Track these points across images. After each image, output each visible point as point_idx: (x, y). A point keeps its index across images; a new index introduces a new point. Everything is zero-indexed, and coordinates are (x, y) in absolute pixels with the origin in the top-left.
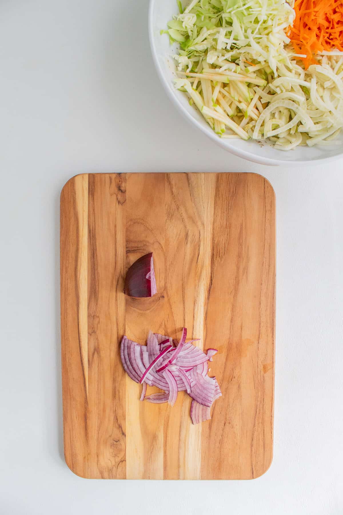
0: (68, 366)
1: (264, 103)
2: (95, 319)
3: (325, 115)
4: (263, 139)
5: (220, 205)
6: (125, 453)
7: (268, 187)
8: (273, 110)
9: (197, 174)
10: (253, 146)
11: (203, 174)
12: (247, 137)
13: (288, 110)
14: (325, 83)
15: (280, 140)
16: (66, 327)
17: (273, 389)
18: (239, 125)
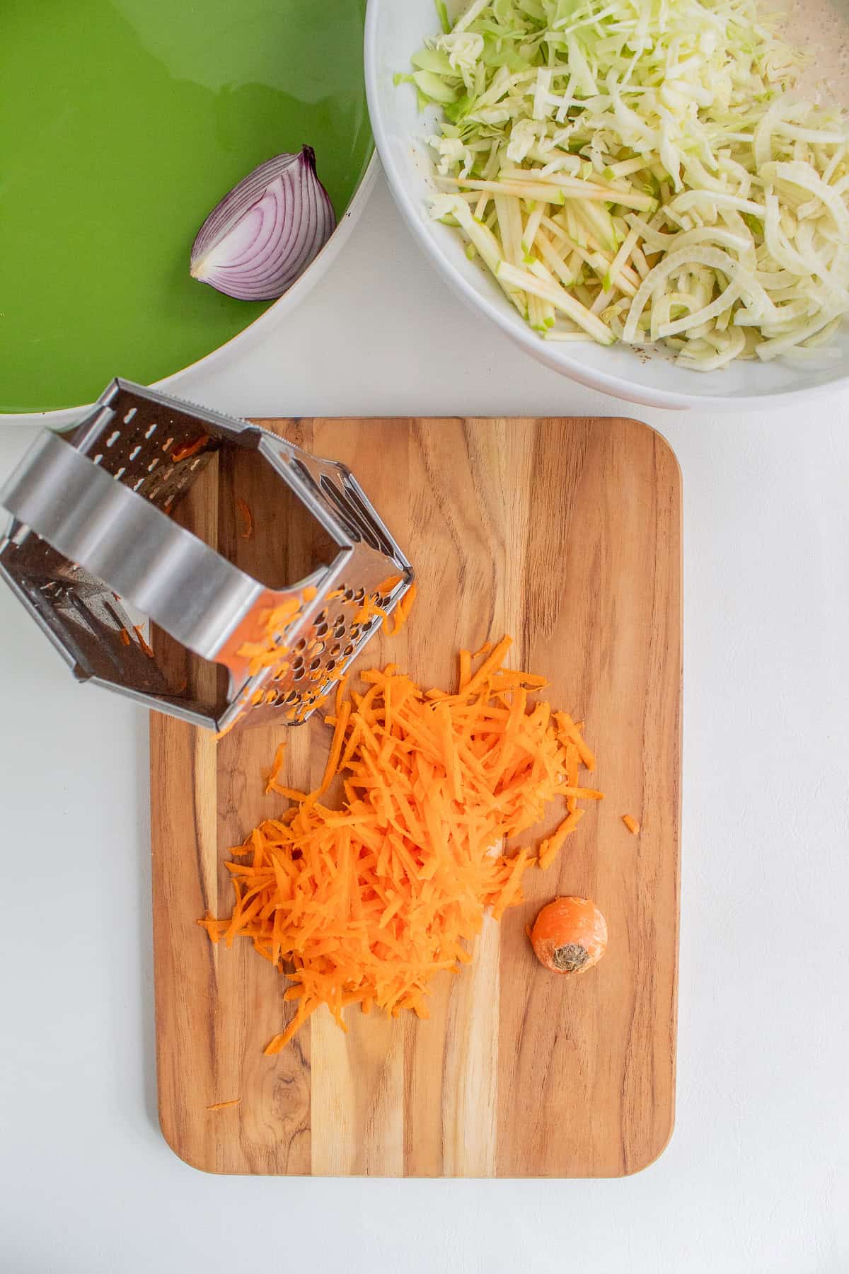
0: (168, 894)
1: (650, 255)
2: (234, 778)
3: (801, 285)
4: (647, 343)
5: (544, 497)
6: (310, 1109)
7: (663, 453)
8: (672, 272)
9: (489, 420)
10: (623, 361)
11: (503, 421)
12: (609, 337)
13: (709, 271)
14: (800, 207)
15: (692, 346)
16: (164, 797)
17: (676, 953)
18: (589, 309)
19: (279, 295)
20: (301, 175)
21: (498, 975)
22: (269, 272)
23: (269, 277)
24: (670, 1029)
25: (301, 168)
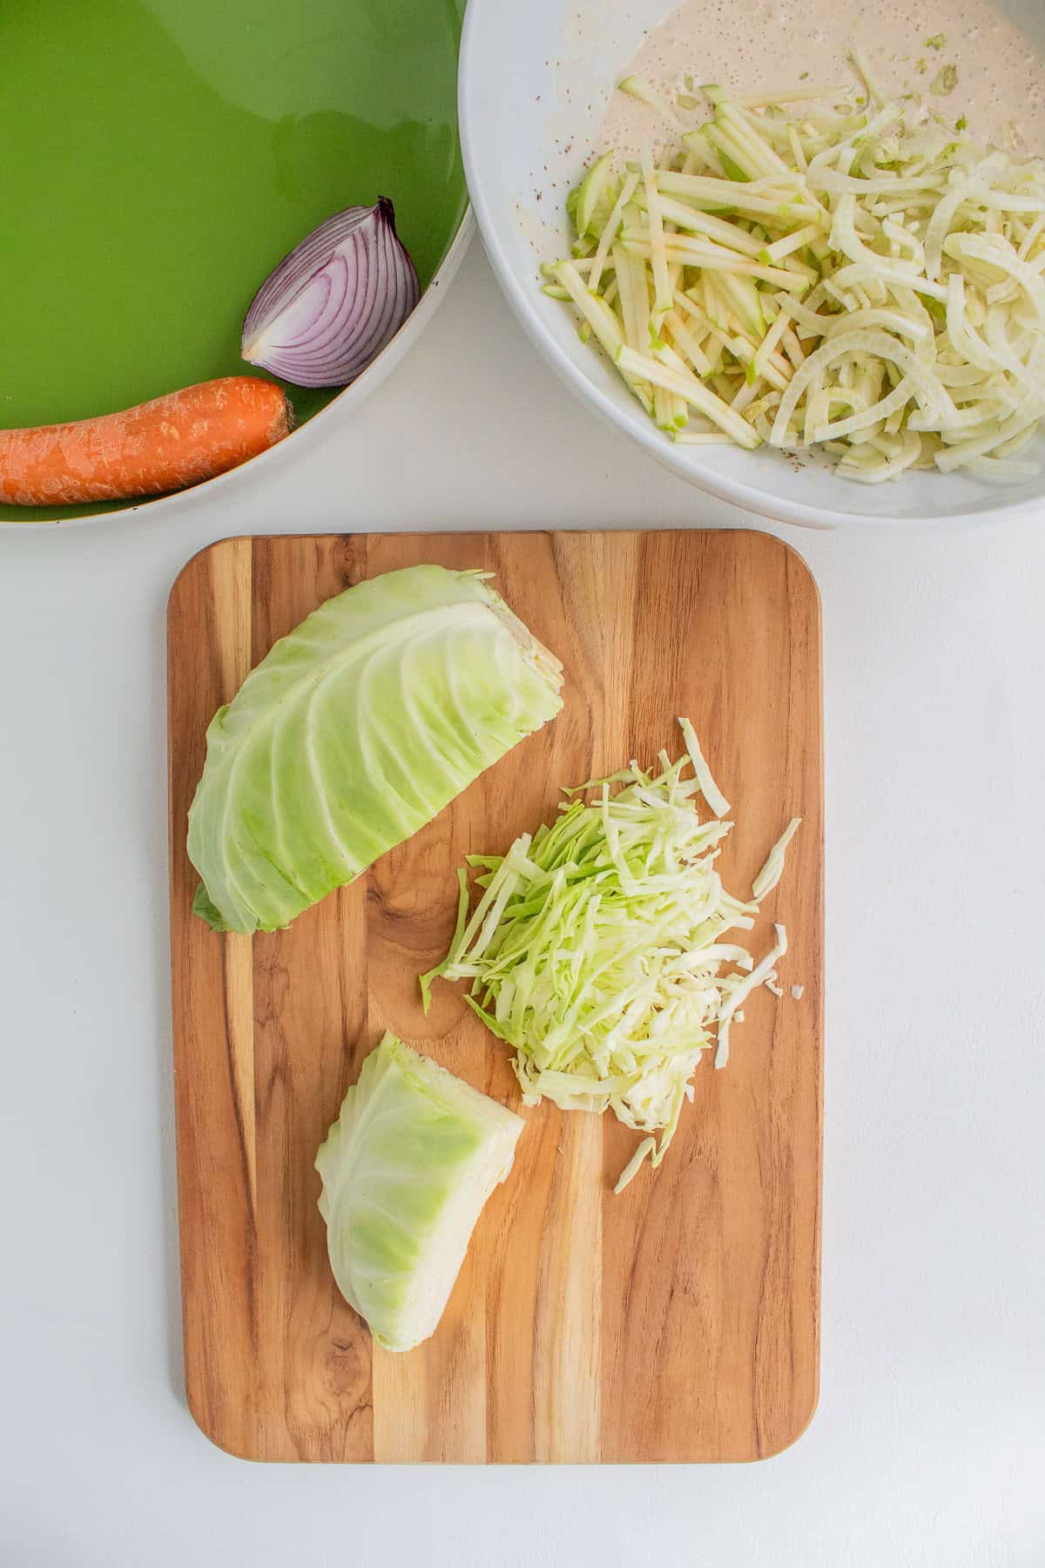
0: (195, 1119)
1: (806, 339)
2: (274, 977)
3: (991, 382)
4: (800, 448)
5: (650, 629)
6: (370, 1384)
7: (796, 573)
8: (833, 361)
9: (583, 535)
10: (770, 469)
11: (600, 535)
12: (754, 440)
13: (877, 361)
14: (989, 290)
15: (856, 452)
16: (189, 1000)
17: (819, 1187)
18: (728, 403)
19: (348, 382)
20: (376, 234)
21: (600, 1216)
22: (338, 353)
23: (338, 358)
24: (812, 1280)
25: (377, 224)
